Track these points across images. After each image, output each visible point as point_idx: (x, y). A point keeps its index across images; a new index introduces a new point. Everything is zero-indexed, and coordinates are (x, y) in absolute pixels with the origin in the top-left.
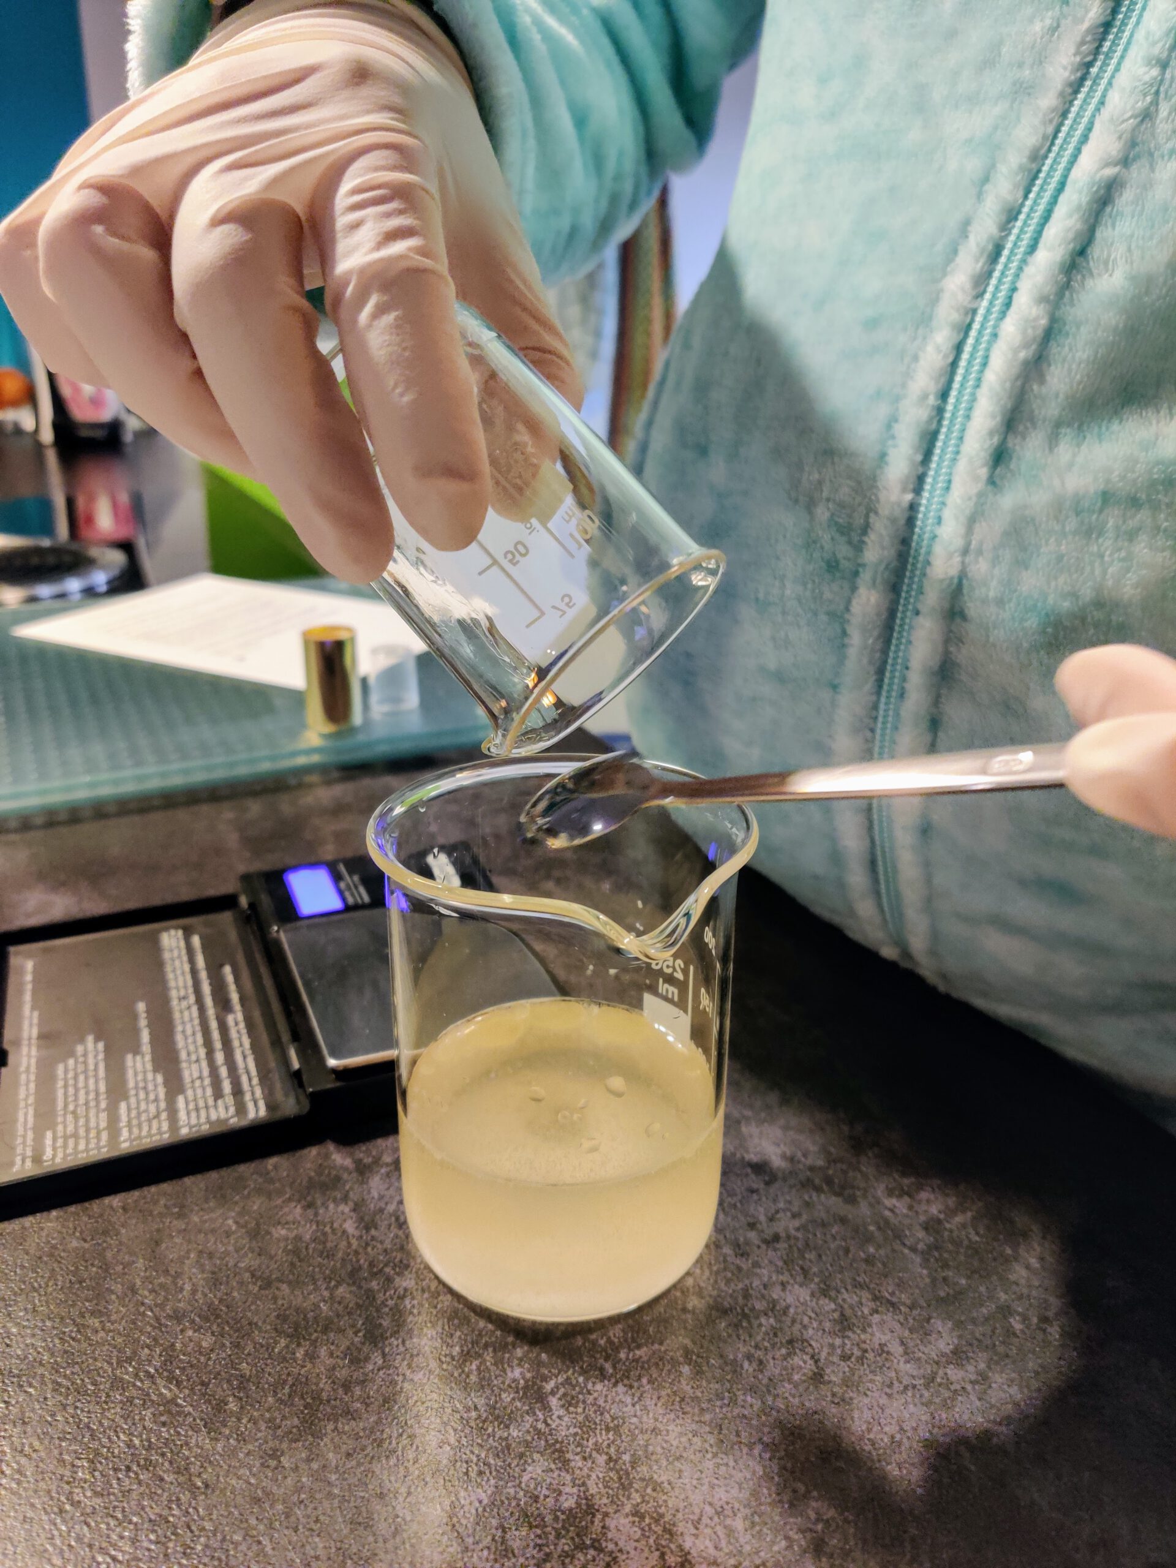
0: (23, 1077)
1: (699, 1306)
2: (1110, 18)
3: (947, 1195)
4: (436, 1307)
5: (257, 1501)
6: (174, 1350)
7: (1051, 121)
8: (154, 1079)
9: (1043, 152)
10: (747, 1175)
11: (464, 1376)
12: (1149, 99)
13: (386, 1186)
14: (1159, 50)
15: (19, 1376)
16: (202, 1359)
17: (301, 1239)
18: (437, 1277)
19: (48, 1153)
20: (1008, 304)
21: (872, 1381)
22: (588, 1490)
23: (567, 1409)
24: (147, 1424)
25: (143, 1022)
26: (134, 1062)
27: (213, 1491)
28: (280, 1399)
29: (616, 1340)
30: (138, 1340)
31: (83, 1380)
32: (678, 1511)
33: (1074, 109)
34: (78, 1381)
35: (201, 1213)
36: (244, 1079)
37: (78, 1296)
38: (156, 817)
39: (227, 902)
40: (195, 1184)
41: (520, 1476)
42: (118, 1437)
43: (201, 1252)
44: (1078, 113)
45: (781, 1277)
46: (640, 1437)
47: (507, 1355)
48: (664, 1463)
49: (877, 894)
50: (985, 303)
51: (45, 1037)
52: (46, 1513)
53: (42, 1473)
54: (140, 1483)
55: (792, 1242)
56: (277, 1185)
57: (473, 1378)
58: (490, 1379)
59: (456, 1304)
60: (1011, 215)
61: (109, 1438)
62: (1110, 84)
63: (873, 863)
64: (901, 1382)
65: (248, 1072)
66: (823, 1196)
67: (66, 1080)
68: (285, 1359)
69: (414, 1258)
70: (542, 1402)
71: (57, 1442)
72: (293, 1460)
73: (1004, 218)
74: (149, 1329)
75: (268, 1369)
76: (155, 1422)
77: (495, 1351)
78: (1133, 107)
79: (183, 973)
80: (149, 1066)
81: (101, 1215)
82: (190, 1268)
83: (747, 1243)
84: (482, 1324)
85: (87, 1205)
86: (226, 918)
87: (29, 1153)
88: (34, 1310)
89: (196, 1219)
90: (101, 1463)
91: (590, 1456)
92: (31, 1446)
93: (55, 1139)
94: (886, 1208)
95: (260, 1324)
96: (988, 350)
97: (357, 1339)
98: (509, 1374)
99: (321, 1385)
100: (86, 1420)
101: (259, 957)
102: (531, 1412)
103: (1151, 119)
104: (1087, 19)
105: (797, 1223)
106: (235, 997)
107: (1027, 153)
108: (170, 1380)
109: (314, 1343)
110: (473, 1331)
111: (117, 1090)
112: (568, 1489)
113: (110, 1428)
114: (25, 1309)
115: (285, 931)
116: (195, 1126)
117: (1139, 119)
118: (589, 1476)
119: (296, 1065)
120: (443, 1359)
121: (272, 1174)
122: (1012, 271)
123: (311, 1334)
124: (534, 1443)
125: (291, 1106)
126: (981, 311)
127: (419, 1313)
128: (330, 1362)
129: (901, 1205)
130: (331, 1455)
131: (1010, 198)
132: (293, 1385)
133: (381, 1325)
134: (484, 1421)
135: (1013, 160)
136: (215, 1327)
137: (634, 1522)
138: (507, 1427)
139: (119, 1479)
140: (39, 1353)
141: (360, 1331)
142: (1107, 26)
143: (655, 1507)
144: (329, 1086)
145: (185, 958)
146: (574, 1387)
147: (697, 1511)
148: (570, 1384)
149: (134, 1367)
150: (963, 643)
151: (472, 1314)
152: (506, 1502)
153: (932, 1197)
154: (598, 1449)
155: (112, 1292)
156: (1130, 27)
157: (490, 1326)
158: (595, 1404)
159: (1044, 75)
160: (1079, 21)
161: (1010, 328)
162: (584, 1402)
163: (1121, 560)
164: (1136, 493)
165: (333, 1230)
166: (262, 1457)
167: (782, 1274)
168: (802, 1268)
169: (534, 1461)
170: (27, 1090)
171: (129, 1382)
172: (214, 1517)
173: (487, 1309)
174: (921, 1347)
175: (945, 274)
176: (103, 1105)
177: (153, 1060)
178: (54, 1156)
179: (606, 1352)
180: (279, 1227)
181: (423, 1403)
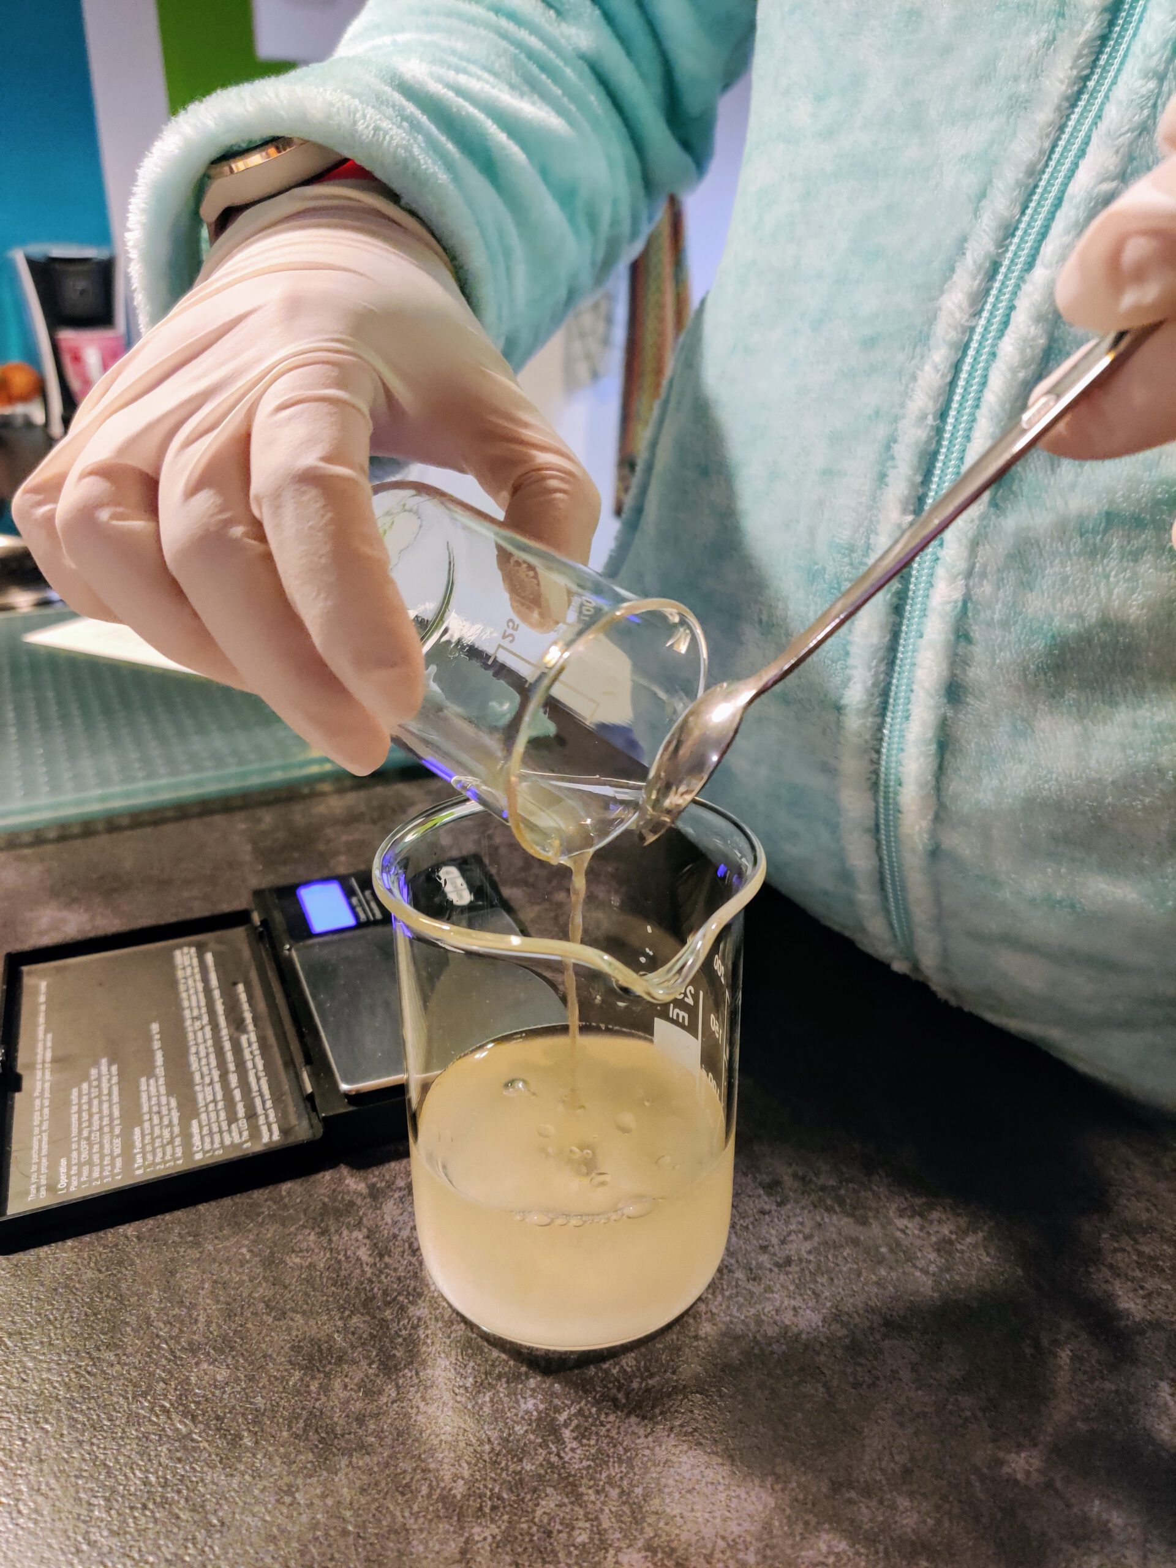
0: (37, 1102)
1: (712, 1333)
2: (1107, 30)
3: (959, 1215)
4: (449, 1337)
5: (272, 1539)
6: (189, 1384)
7: (1048, 135)
8: (168, 1104)
9: (1039, 167)
10: (759, 1196)
11: (477, 1408)
12: (1146, 112)
13: (399, 1211)
14: (1156, 62)
15: (35, 1412)
16: (217, 1393)
17: (315, 1266)
18: (450, 1306)
19: (63, 1181)
20: (1006, 323)
21: (885, 1409)
22: (600, 1524)
23: (580, 1442)
24: (162, 1460)
25: (157, 1044)
26: (148, 1085)
27: (229, 1529)
28: (295, 1433)
29: (629, 1369)
30: (152, 1374)
31: (98, 1416)
32: (690, 1545)
33: (1071, 123)
34: (95, 1417)
35: (216, 1241)
36: (258, 1101)
37: (94, 1329)
38: (169, 828)
39: (239, 918)
40: (209, 1211)
41: (534, 1511)
42: (134, 1474)
43: (215, 1282)
44: (1075, 128)
45: (793, 1302)
46: (653, 1469)
47: (520, 1386)
48: (677, 1495)
49: (887, 911)
50: (983, 322)
51: (60, 1061)
52: (64, 1553)
53: (59, 1512)
54: (156, 1521)
55: (804, 1264)
56: (291, 1211)
57: (487, 1410)
58: (503, 1411)
59: (470, 1334)
60: (1008, 231)
61: (125, 1475)
62: (1107, 97)
63: (882, 881)
64: (911, 1410)
65: (262, 1095)
66: (835, 1217)
67: (80, 1105)
68: (299, 1392)
69: (427, 1285)
70: (555, 1434)
71: (73, 1479)
72: (308, 1496)
73: (1001, 234)
74: (164, 1362)
75: (282, 1403)
76: (171, 1458)
77: (508, 1382)
78: (1130, 120)
79: (196, 993)
80: (163, 1090)
81: (116, 1245)
82: (204, 1299)
83: (760, 1266)
84: (495, 1353)
85: (101, 1234)
86: (239, 934)
87: (44, 1182)
88: (51, 1344)
89: (211, 1248)
90: (117, 1501)
91: (603, 1489)
92: (48, 1484)
93: (69, 1167)
94: (898, 1229)
95: (275, 1356)
96: (986, 369)
97: (371, 1371)
98: (523, 1406)
99: (336, 1419)
100: (102, 1457)
101: (272, 975)
102: (544, 1445)
103: (1148, 133)
104: (1083, 33)
105: (808, 1246)
106: (248, 1016)
107: (1023, 168)
108: (185, 1414)
109: (327, 1375)
110: (487, 1361)
111: (131, 1115)
112: (581, 1524)
113: (126, 1465)
114: (42, 1343)
115: (297, 950)
116: (208, 1152)
117: (1136, 133)
118: (602, 1510)
119: (309, 1089)
120: (457, 1391)
121: (286, 1200)
122: (1009, 289)
123: (324, 1366)
124: (548, 1477)
125: (304, 1130)
126: (979, 330)
127: (433, 1343)
128: (344, 1395)
129: (911, 1225)
130: (345, 1490)
131: (1006, 214)
132: (308, 1419)
133: (394, 1355)
134: (498, 1455)
135: (1009, 177)
136: (229, 1361)
137: (646, 1557)
138: (521, 1460)
139: (135, 1518)
140: (55, 1388)
141: (373, 1362)
142: (1104, 39)
143: (669, 1542)
144: (342, 1110)
145: (198, 977)
146: (586, 1418)
147: (710, 1545)
148: (583, 1416)
149: (149, 1402)
150: (968, 665)
151: (485, 1344)
152: (520, 1537)
153: (944, 1217)
154: (610, 1481)
155: (127, 1324)
156: (1127, 39)
157: (504, 1356)
158: (608, 1436)
159: (1040, 90)
160: (1075, 34)
161: (1008, 348)
162: (597, 1434)
163: (1126, 580)
164: (1140, 514)
165: (347, 1257)
166: (278, 1494)
167: (794, 1298)
168: (814, 1293)
169: (547, 1495)
170: (41, 1115)
171: (145, 1417)
172: (230, 1555)
173: (500, 1339)
174: (933, 1374)
175: (942, 292)
176: (117, 1131)
177: (167, 1084)
178: (69, 1184)
179: (619, 1382)
180: (293, 1255)
181: (437, 1436)
